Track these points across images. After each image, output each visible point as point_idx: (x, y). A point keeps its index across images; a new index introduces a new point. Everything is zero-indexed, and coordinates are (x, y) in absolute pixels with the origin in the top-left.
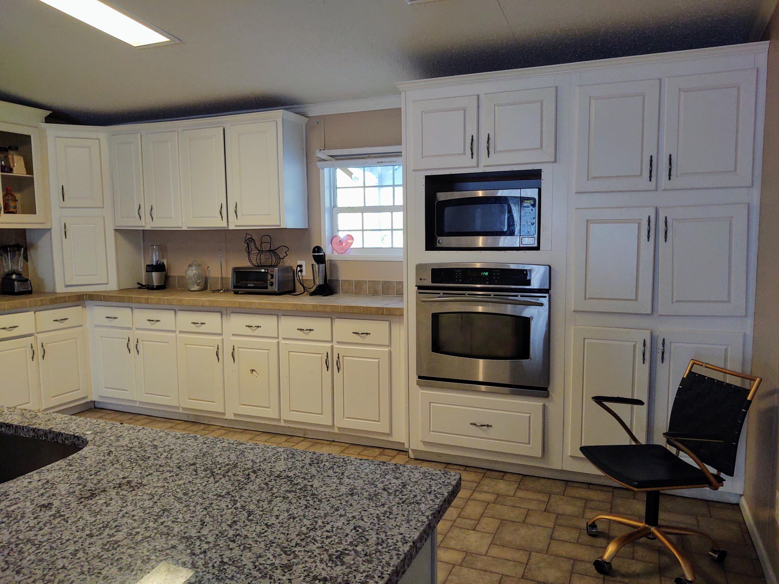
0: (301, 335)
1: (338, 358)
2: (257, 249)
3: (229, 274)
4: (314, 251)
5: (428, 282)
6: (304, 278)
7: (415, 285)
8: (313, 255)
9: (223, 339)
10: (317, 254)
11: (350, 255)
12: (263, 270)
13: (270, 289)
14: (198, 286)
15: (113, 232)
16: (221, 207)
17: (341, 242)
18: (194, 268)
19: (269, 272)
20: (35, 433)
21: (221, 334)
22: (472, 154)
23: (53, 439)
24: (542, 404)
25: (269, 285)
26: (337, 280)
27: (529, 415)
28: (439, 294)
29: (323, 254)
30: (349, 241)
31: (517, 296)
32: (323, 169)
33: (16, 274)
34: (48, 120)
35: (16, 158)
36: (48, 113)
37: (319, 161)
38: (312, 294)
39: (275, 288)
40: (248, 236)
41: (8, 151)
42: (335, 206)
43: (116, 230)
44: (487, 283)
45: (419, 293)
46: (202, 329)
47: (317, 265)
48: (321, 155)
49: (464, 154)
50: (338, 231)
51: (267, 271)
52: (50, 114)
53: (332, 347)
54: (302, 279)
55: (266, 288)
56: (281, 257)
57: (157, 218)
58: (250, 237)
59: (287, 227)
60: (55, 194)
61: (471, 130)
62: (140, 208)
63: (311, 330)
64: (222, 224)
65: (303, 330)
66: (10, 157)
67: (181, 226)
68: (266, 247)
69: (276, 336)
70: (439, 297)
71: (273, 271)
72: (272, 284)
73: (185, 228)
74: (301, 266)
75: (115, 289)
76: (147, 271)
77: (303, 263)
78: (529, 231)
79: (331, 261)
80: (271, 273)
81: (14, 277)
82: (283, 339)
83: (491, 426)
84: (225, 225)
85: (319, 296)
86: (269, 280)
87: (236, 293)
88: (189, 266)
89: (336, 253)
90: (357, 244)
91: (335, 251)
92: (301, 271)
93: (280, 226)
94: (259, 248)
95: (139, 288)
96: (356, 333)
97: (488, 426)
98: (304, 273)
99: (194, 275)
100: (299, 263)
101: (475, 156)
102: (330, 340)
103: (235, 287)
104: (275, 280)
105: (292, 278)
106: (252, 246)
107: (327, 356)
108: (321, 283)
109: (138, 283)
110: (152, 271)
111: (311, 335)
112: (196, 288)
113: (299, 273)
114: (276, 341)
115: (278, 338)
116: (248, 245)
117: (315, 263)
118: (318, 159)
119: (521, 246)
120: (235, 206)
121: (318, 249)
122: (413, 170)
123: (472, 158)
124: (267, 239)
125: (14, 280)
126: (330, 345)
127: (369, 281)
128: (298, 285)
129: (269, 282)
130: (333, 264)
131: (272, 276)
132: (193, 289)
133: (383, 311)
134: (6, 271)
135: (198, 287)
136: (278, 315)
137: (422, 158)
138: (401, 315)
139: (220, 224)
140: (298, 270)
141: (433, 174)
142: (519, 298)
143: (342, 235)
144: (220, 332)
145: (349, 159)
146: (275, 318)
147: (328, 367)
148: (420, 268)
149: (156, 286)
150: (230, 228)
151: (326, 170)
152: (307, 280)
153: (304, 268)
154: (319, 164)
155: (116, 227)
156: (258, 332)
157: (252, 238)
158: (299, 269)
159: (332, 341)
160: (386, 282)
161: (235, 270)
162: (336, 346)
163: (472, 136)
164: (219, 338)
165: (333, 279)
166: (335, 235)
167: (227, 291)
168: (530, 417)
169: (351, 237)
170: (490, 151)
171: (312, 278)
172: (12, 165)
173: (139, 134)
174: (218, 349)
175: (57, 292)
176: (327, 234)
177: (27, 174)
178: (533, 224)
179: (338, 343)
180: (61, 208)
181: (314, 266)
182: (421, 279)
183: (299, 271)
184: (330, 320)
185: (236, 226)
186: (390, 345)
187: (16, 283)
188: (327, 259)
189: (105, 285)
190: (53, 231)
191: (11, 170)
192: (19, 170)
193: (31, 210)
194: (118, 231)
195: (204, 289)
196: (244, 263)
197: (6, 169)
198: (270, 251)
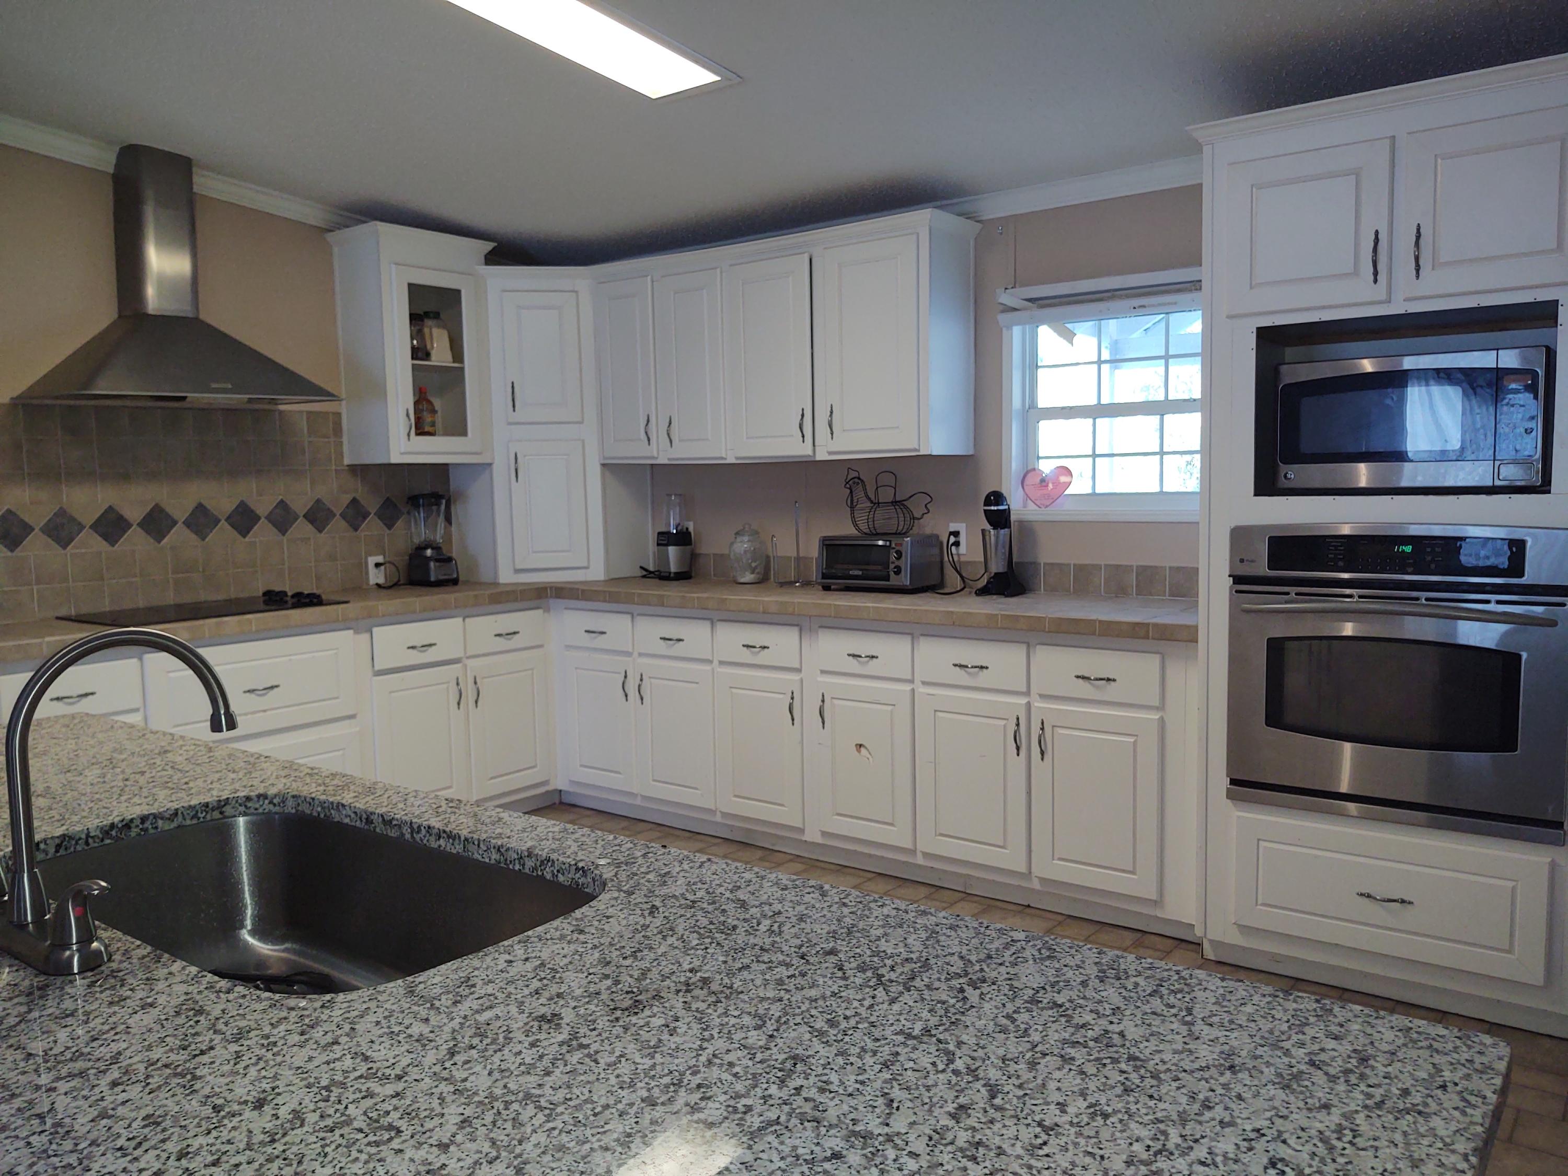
0: (961, 677)
1: (1042, 729)
2: (869, 499)
3: (813, 551)
4: (987, 502)
5: (1262, 568)
6: (963, 559)
7: (1228, 573)
8: (985, 511)
9: (802, 680)
10: (992, 508)
11: (1061, 511)
12: (880, 543)
13: (894, 581)
14: (753, 573)
15: (598, 469)
16: (803, 415)
17: (1043, 482)
18: (746, 538)
19: (893, 545)
20: (502, 854)
21: (799, 670)
22: (1376, 273)
23: (535, 869)
24: (1549, 860)
25: (892, 574)
26: (1035, 564)
27: (1510, 884)
28: (1288, 594)
29: (1006, 507)
30: (1063, 479)
31: (1488, 602)
32: (1009, 328)
33: (433, 549)
34: (491, 259)
35: (436, 332)
36: (489, 246)
37: (1003, 312)
38: (983, 592)
39: (905, 579)
40: (853, 474)
41: (423, 321)
42: (1033, 405)
43: (603, 465)
44: (1410, 570)
45: (1236, 592)
46: (764, 658)
47: (992, 532)
48: (1006, 299)
49: (1356, 273)
50: (1038, 458)
51: (888, 543)
52: (494, 248)
53: (1029, 705)
54: (959, 561)
55: (887, 578)
56: (916, 515)
57: (680, 441)
58: (856, 474)
59: (934, 453)
60: (500, 398)
61: (1375, 219)
62: (648, 421)
63: (982, 667)
64: (801, 450)
65: (967, 667)
66: (426, 330)
67: (724, 456)
68: (886, 495)
69: (909, 677)
70: (1286, 602)
71: (901, 545)
72: (898, 571)
73: (731, 460)
74: (956, 534)
75: (601, 577)
76: (658, 545)
77: (961, 527)
78: (1518, 447)
79: (1021, 522)
80: (897, 548)
81: (429, 552)
82: (924, 683)
83: (1410, 903)
84: (810, 453)
85: (995, 597)
86: (893, 563)
87: (827, 588)
88: (737, 534)
89: (1031, 506)
90: (1079, 486)
91: (1029, 501)
92: (957, 544)
93: (919, 451)
94: (873, 498)
95: (644, 577)
96: (1083, 678)
97: (1403, 901)
98: (963, 549)
99: (745, 552)
100: (953, 527)
101: (1382, 277)
102: (1024, 689)
103: (824, 576)
104: (906, 563)
105: (938, 559)
106: (859, 494)
107: (1018, 725)
108: (1001, 570)
109: (641, 567)
110: (667, 545)
111: (983, 679)
112: (749, 577)
113: (953, 548)
114: (907, 687)
115: (912, 681)
116: (851, 492)
117: (988, 527)
118: (1001, 307)
119: (1498, 483)
120: (829, 414)
121: (996, 497)
122: (1229, 317)
123: (1375, 281)
124: (888, 479)
125: (429, 559)
126: (1023, 701)
127: (1105, 565)
128: (949, 571)
129: (892, 566)
130: (1027, 528)
131: (899, 555)
132: (742, 580)
133: (1148, 632)
134: (416, 541)
135: (752, 576)
136: (911, 634)
137: (1251, 288)
138: (1191, 641)
139: (797, 449)
140: (951, 542)
141: (1277, 324)
142: (1491, 607)
143: (1046, 467)
144: (797, 666)
145: (1069, 303)
146: (909, 638)
147: (1018, 748)
148: (1240, 536)
149: (675, 573)
150: (818, 458)
151: (1017, 331)
152: (968, 563)
153: (963, 539)
154: (1003, 318)
155: (605, 458)
156: (873, 667)
157: (859, 478)
158: (952, 539)
159: (1028, 693)
160: (1145, 568)
161: (828, 542)
162: (1036, 704)
163: (1377, 233)
164: (795, 677)
165: (1026, 561)
166: (1029, 468)
167: (807, 584)
168: (1514, 889)
169: (1067, 471)
170: (1421, 262)
171: (982, 560)
172: (429, 347)
173: (649, 278)
174: (792, 698)
175: (502, 581)
176: (1014, 465)
177: (454, 362)
178: (1528, 431)
179: (1042, 696)
180: (510, 424)
181: (987, 533)
182: (1242, 561)
183: (952, 545)
184: (1024, 647)
185: (830, 453)
186: (1161, 707)
187: (432, 564)
188: (1013, 517)
189: (583, 571)
190: (495, 467)
191: (427, 356)
192: (440, 355)
193: (459, 428)
194: (609, 467)
195: (763, 580)
196: (844, 528)
197: (420, 353)
198: (895, 503)
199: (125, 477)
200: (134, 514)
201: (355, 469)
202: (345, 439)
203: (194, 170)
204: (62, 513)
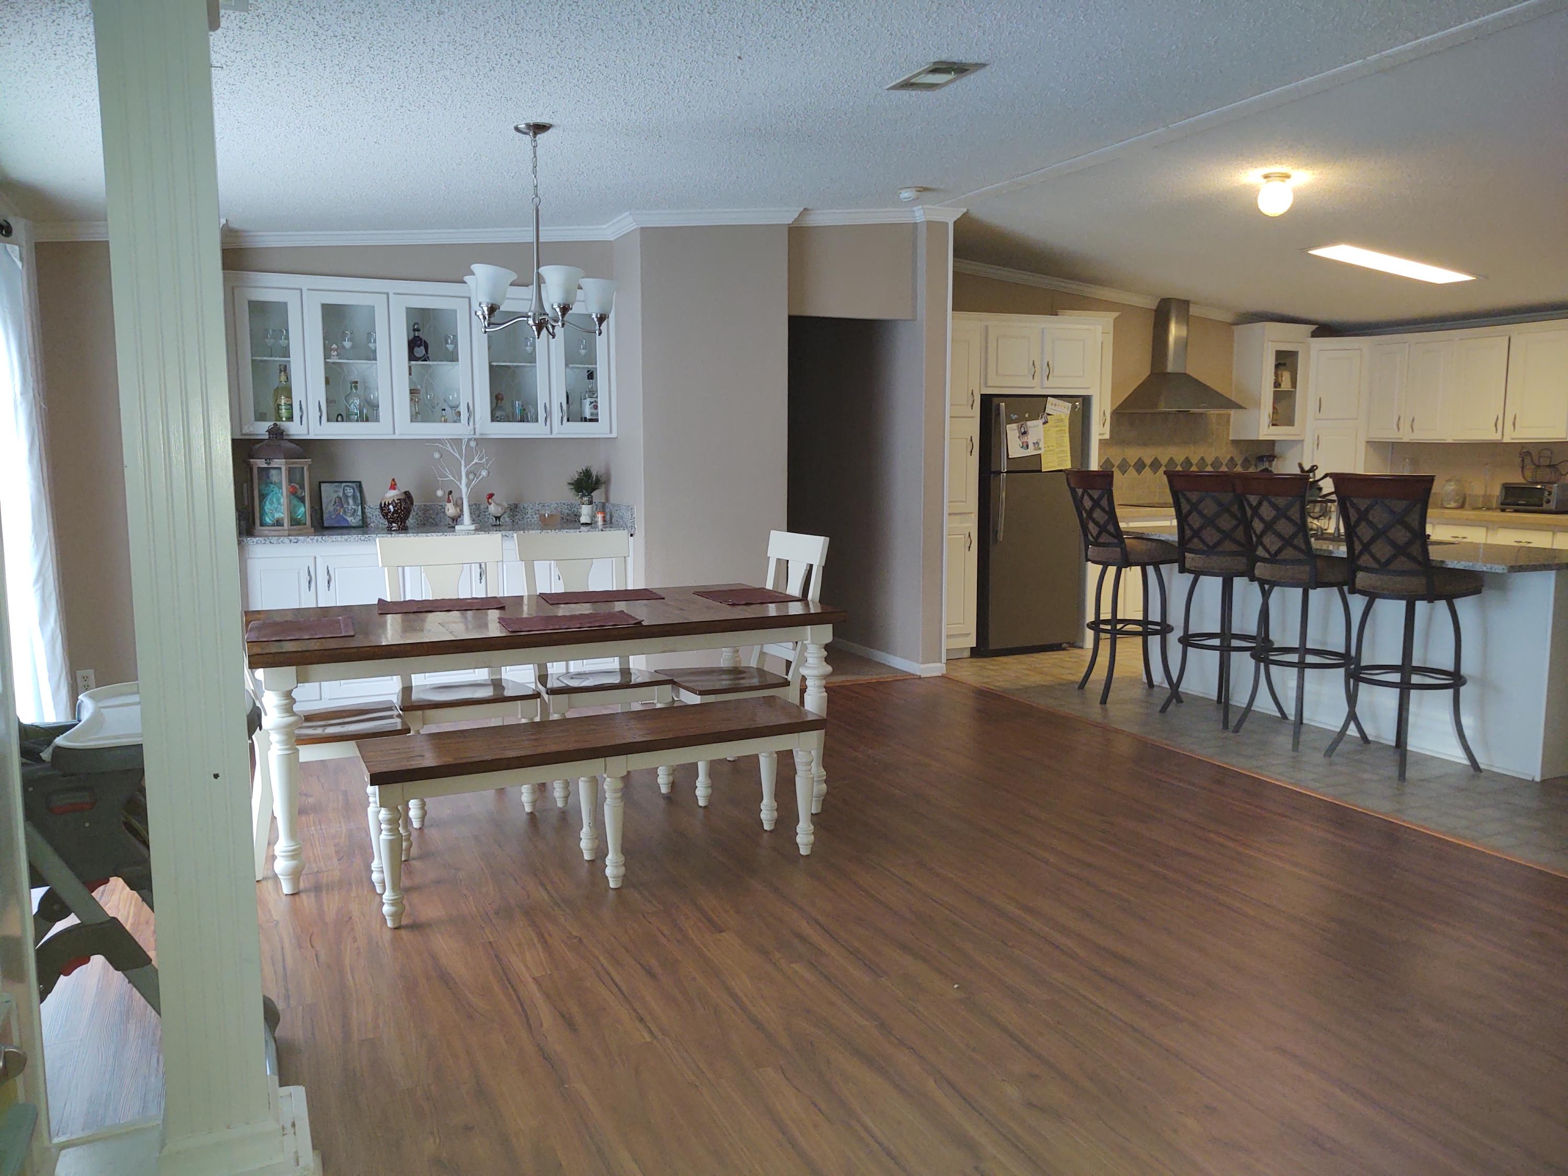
2: (1535, 464)
3: (1496, 491)
12: (1539, 487)
13: (1546, 507)
14: (1455, 503)
15: (1364, 444)
16: (1497, 419)
18: (1452, 483)
19: (1547, 488)
25: (1545, 503)
34: (1314, 334)
35: (1286, 373)
36: (1314, 327)
39: (1552, 506)
40: (1525, 450)
41: (1280, 368)
43: (1367, 442)
51: (1543, 487)
52: (1317, 329)
55: (1541, 505)
56: (1563, 473)
57: (1418, 430)
58: (1527, 450)
60: (1312, 405)
62: (1399, 419)
64: (1495, 437)
66: (1279, 372)
67: (1446, 439)
68: (1545, 462)
71: (1551, 488)
72: (1548, 502)
73: (1449, 441)
80: (1549, 490)
84: (1500, 438)
86: (1546, 497)
87: (1503, 510)
93: (1565, 439)
99: (1452, 491)
103: (1502, 504)
104: (1554, 497)
106: (1528, 460)
112: (1453, 505)
116: (1523, 460)
120: (1513, 418)
124: (1548, 453)
129: (1545, 499)
131: (1550, 493)
132: (1449, 506)
136: (1553, 531)
139: (1491, 435)
150: (1505, 441)
155: (1369, 438)
157: (1529, 452)
161: (1506, 486)
167: (1488, 509)
172: (1280, 381)
173: (1408, 344)
177: (1292, 388)
180: (1316, 419)
185: (1512, 439)
190: (1305, 443)
191: (1280, 385)
192: (1286, 385)
193: (1290, 422)
194: (1371, 444)
195: (1462, 506)
196: (1516, 478)
197: (1277, 384)
198: (1549, 466)
199: (1145, 444)
200: (1148, 461)
201: (1233, 441)
202: (1231, 427)
203: (1191, 305)
204: (1124, 460)
